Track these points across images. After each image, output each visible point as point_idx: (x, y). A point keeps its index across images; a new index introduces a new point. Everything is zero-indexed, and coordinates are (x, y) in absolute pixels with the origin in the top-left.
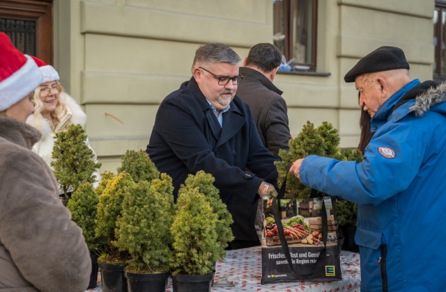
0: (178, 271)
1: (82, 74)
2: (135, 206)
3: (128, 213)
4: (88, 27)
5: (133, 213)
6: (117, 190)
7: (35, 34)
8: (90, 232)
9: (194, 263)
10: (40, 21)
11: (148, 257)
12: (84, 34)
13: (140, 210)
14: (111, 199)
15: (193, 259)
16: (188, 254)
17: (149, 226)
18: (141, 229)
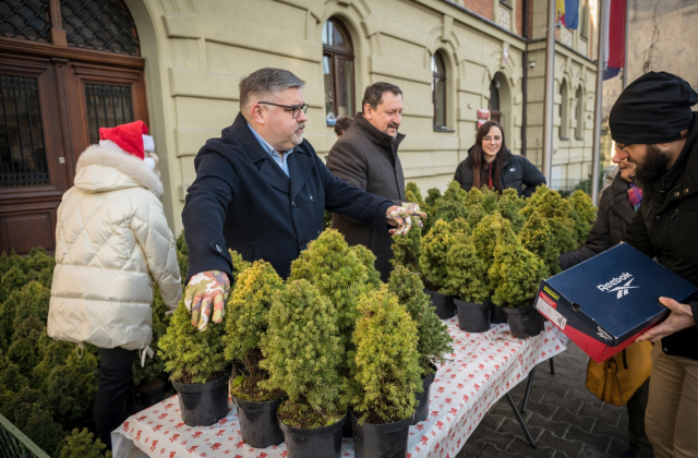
0: (366, 415)
1: (176, 132)
2: (292, 323)
3: (281, 336)
4: (176, 91)
5: (290, 336)
6: (255, 291)
7: (130, 97)
8: (214, 348)
9: (390, 403)
10: (134, 87)
11: (319, 401)
12: (174, 96)
13: (300, 330)
14: (247, 306)
15: (389, 398)
16: (381, 391)
17: (318, 356)
18: (306, 361)
